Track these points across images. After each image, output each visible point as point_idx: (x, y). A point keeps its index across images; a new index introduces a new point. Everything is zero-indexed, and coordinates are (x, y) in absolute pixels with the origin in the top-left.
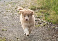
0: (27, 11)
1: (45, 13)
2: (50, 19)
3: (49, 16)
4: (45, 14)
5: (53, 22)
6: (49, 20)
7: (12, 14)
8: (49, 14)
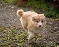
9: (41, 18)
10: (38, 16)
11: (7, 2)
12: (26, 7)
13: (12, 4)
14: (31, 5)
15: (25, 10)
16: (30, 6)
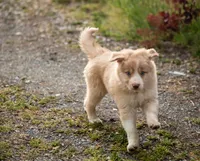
0: (137, 56)
1: (96, 12)
2: (108, 30)
3: (104, 22)
4: (95, 15)
5: (115, 36)
6: (104, 32)
7: (6, 14)
8: (104, 16)
9: (138, 62)
10: (130, 54)
11: (107, 33)
12: (171, 49)
13: (124, 41)
14: (190, 42)
15: (167, 60)
16: (185, 48)
